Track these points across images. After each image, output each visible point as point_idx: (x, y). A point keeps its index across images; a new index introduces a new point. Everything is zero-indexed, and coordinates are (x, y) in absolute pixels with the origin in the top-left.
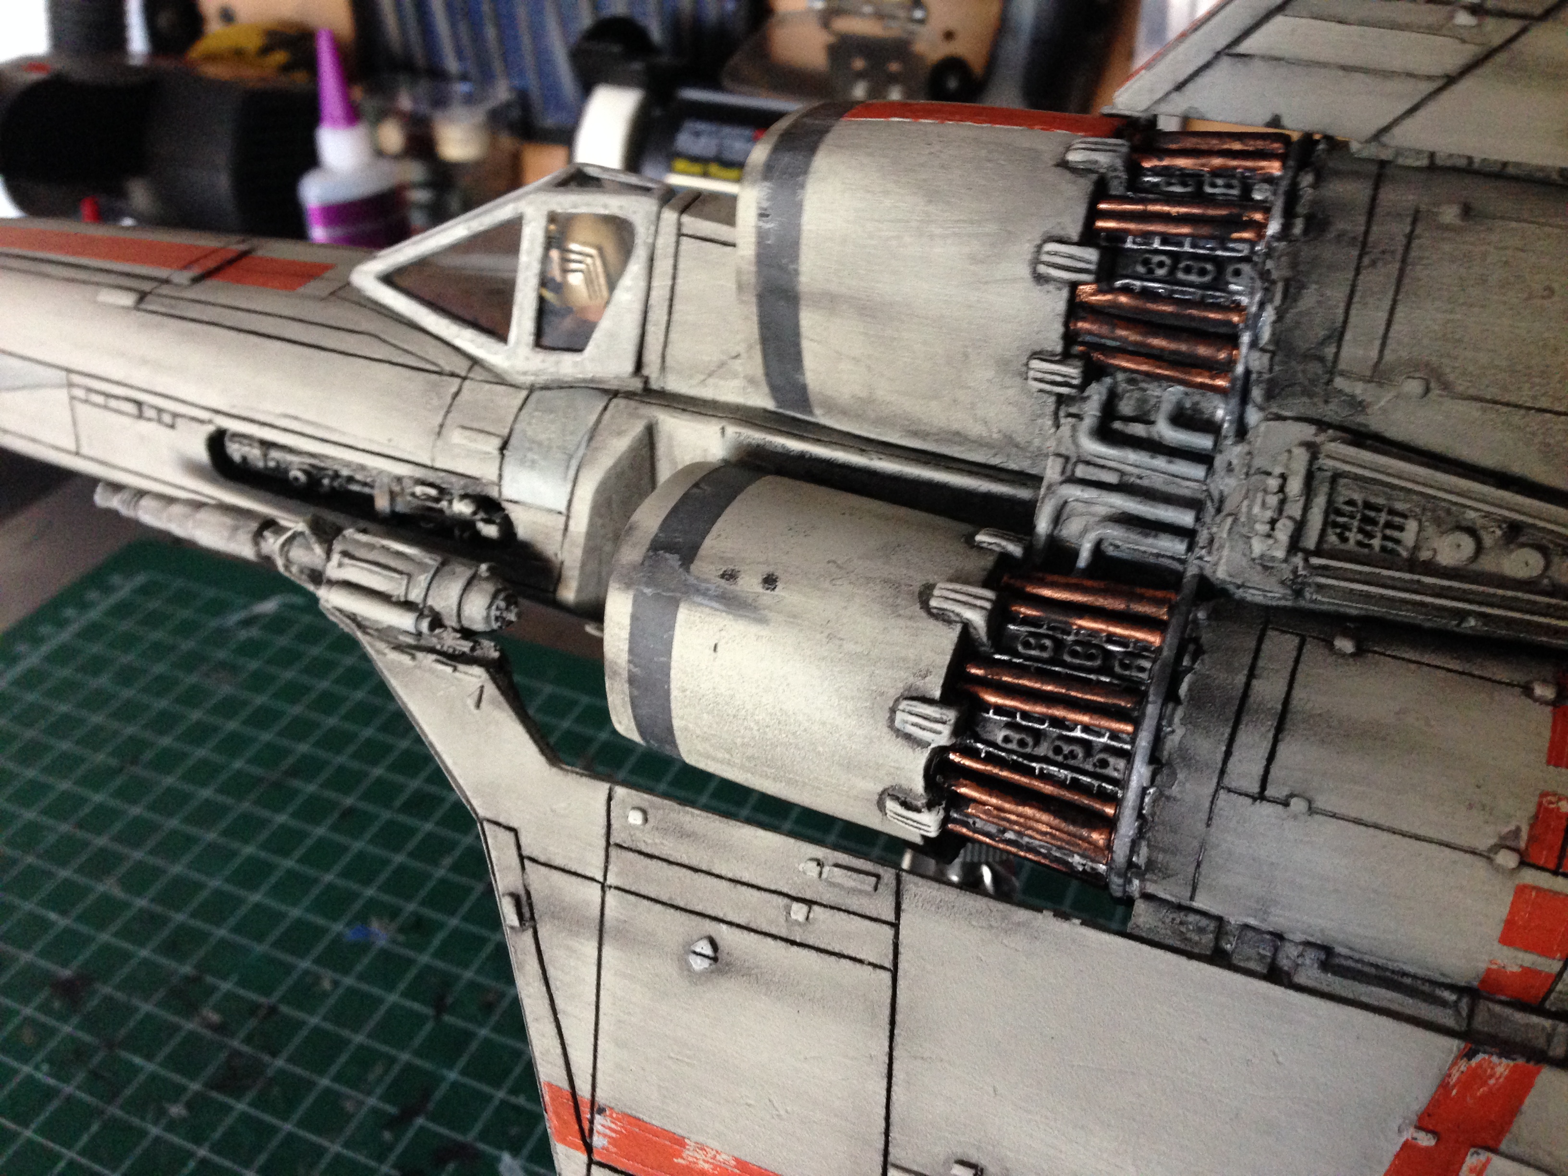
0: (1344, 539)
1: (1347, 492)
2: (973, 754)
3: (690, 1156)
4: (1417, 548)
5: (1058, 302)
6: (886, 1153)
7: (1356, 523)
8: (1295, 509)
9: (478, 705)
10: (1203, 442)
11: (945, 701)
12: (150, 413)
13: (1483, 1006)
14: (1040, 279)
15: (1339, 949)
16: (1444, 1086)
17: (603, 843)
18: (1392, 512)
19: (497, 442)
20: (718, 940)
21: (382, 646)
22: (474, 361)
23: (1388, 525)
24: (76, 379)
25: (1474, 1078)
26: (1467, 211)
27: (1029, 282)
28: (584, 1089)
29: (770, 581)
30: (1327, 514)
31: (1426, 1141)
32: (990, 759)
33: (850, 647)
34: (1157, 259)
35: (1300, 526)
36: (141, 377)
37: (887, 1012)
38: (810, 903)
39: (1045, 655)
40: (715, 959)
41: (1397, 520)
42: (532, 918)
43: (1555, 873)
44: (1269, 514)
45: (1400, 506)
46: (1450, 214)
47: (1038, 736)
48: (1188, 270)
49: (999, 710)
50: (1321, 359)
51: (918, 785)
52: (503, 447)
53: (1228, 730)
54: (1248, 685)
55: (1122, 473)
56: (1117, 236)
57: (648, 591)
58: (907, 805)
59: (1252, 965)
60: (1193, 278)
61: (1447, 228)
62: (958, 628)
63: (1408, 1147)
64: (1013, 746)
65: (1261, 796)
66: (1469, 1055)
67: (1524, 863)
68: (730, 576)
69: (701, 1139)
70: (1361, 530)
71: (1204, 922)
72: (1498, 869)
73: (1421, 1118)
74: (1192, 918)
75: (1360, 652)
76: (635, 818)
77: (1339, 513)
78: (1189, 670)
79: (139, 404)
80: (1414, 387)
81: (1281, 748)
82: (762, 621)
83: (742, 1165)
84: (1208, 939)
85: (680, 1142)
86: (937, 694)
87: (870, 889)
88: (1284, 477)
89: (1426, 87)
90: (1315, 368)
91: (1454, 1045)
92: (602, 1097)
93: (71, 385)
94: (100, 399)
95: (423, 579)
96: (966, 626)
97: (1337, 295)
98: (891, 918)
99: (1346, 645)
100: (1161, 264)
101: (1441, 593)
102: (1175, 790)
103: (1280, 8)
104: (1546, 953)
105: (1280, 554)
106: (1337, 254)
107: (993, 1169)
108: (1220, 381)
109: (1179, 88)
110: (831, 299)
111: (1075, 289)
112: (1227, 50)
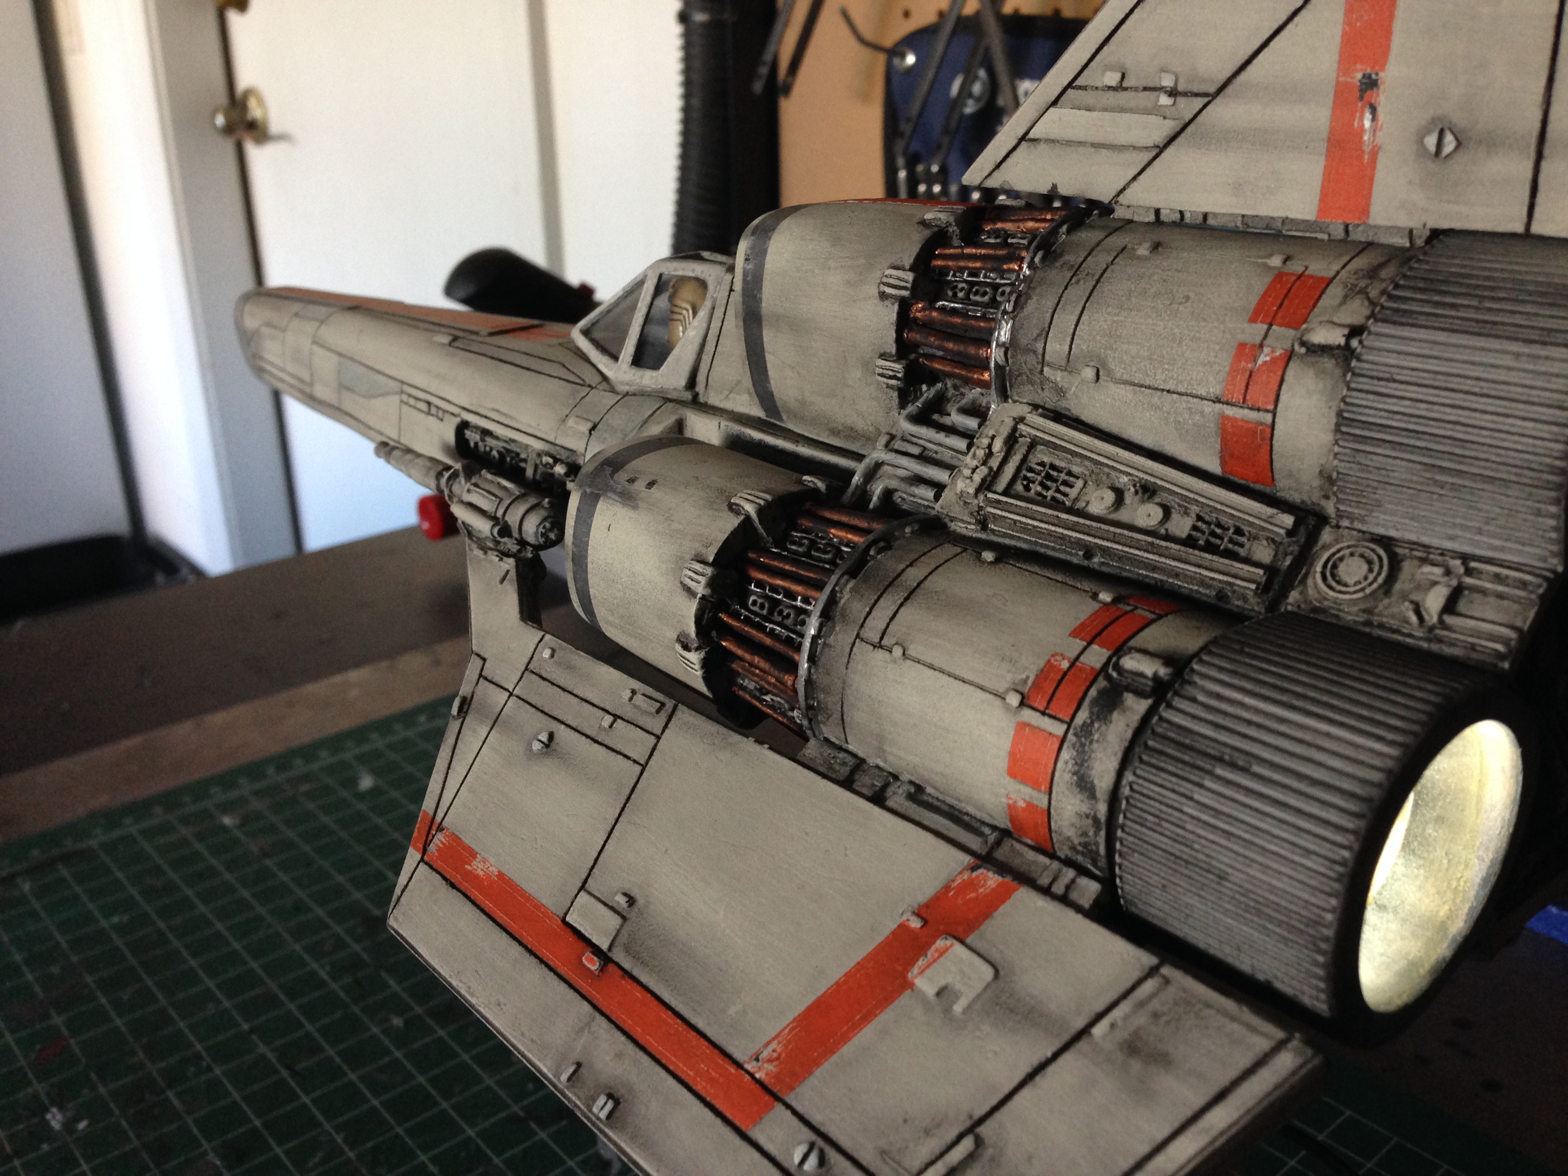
0: (1027, 488)
1: (1042, 455)
2: (736, 616)
3: (477, 867)
4: (1076, 500)
5: (891, 312)
6: (585, 882)
7: (1039, 478)
8: (995, 463)
9: (502, 581)
10: (972, 423)
11: (713, 564)
12: (433, 410)
13: (1008, 843)
14: (883, 296)
15: (929, 790)
16: (947, 888)
17: (523, 668)
18: (1070, 473)
19: (589, 425)
20: (556, 735)
21: (474, 546)
22: (605, 378)
23: (1065, 483)
24: (406, 389)
25: (971, 885)
26: (1156, 247)
27: (877, 301)
28: (440, 815)
29: (651, 484)
30: (1019, 469)
31: (915, 924)
32: (748, 621)
33: (675, 526)
34: (960, 286)
35: (995, 475)
36: (434, 386)
37: (628, 792)
38: (616, 717)
39: (800, 549)
40: (547, 746)
41: (1072, 479)
42: (466, 712)
43: (1043, 713)
44: (975, 463)
45: (1075, 469)
46: (1143, 251)
47: (775, 603)
48: (976, 293)
49: (760, 584)
50: (1035, 352)
51: (692, 631)
52: (593, 428)
53: (876, 597)
54: (903, 571)
55: (925, 448)
56: (944, 271)
57: (588, 490)
58: (686, 648)
59: (865, 791)
60: (978, 298)
61: (1139, 258)
62: (742, 518)
63: (903, 927)
64: (756, 609)
65: (879, 646)
66: (973, 869)
67: (1022, 704)
68: (632, 481)
69: (486, 856)
70: (1042, 484)
71: (849, 759)
72: (1007, 707)
73: (921, 907)
74: (842, 755)
75: (997, 561)
76: (547, 654)
77: (1031, 470)
78: (873, 557)
79: (429, 404)
80: (1089, 373)
81: (902, 609)
82: (635, 508)
83: (501, 875)
84: (845, 771)
85: (473, 854)
86: (711, 559)
87: (653, 710)
88: (993, 438)
89: (1145, 157)
90: (1032, 360)
91: (967, 859)
92: (448, 821)
93: (402, 392)
94: (412, 401)
95: (507, 502)
96: (748, 518)
97: (1050, 304)
98: (658, 732)
99: (988, 556)
100: (962, 289)
101: (1074, 527)
102: (831, 640)
103: (1055, 103)
104: (1036, 786)
105: (971, 491)
106: (1057, 275)
107: (641, 902)
108: (986, 376)
109: (998, 166)
110: (777, 318)
111: (904, 306)
112: (1023, 138)
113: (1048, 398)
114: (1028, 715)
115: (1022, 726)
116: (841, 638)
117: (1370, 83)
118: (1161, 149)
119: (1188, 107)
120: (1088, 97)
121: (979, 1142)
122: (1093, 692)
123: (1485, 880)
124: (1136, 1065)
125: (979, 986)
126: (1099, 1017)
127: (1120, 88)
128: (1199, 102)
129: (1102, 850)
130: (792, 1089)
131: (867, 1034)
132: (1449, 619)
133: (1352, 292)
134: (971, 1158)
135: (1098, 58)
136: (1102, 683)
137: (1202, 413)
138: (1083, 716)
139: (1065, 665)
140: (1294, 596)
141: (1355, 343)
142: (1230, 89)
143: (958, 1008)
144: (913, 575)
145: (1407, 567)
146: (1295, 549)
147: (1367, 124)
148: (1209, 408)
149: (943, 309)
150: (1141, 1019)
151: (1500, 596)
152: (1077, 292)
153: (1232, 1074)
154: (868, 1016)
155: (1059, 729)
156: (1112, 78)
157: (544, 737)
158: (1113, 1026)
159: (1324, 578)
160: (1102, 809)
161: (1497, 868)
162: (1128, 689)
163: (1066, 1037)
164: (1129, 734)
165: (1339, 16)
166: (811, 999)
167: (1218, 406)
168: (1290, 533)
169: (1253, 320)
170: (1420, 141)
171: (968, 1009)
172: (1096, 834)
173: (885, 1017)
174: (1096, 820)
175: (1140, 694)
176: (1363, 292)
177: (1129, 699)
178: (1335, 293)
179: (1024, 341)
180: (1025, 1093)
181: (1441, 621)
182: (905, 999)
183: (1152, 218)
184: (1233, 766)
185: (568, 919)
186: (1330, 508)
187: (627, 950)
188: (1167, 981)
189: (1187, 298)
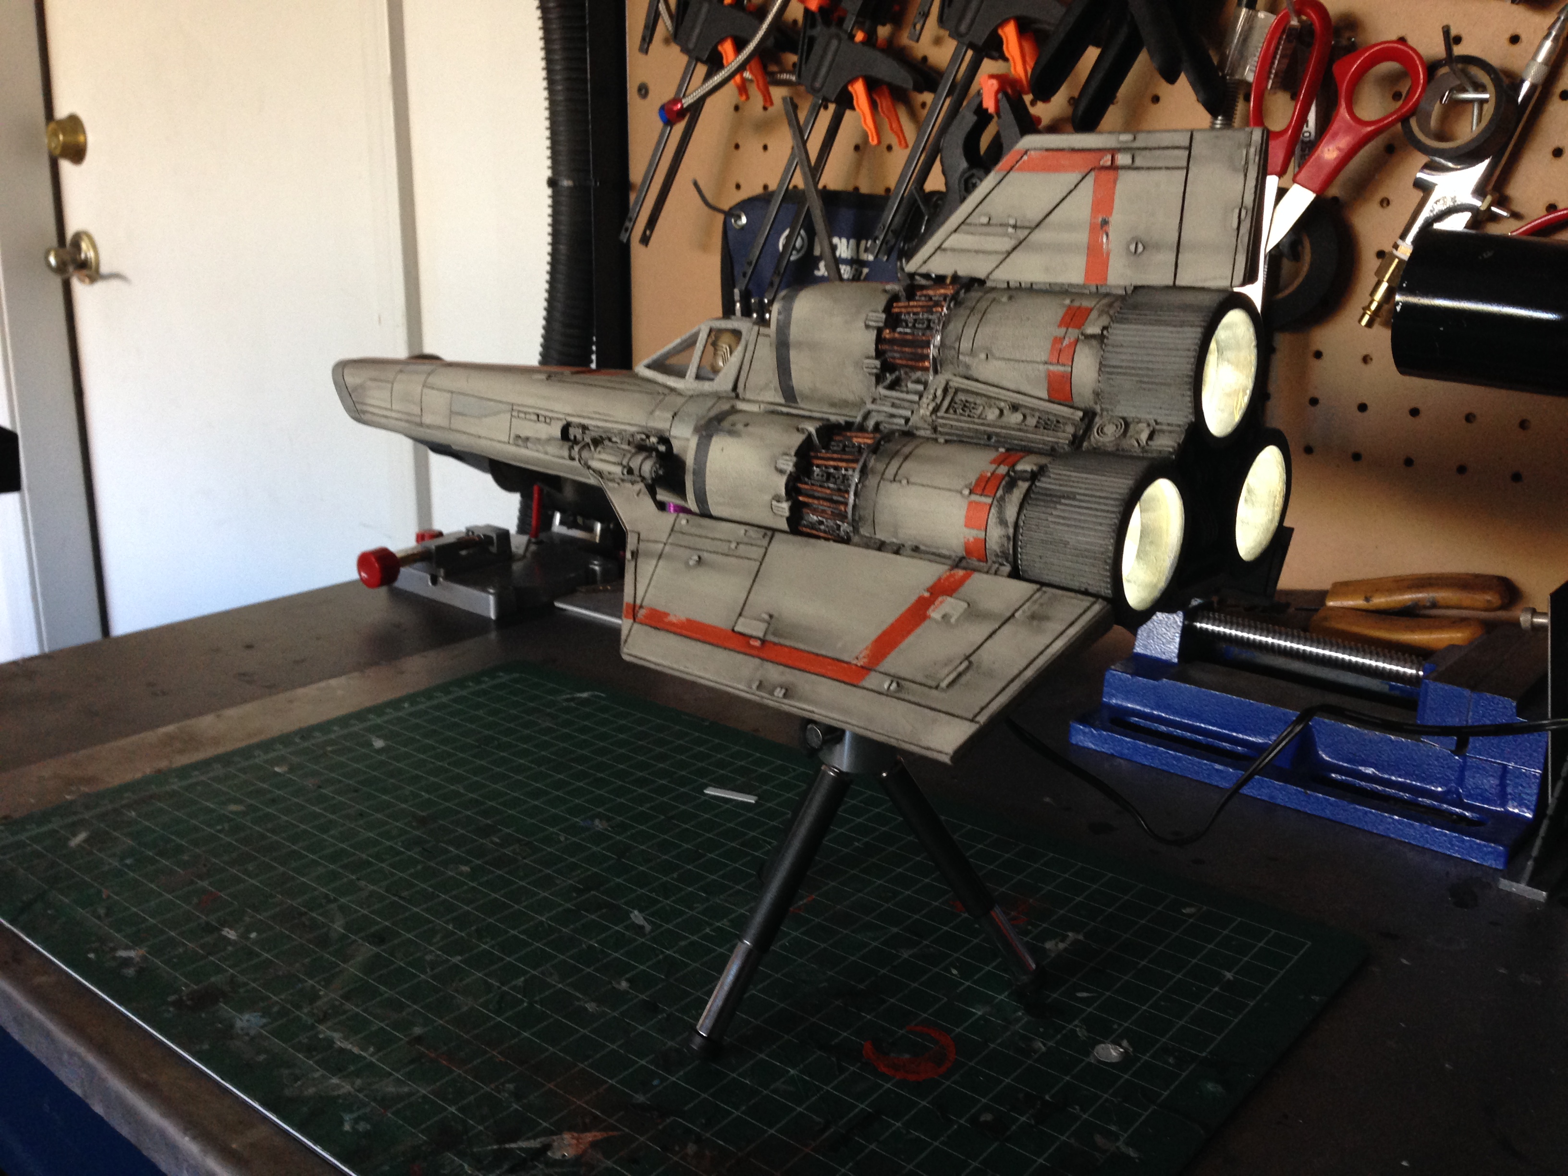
0: (955, 412)
1: (961, 397)
2: (807, 483)
3: (672, 619)
4: (980, 414)
5: (873, 335)
6: (741, 613)
7: (961, 407)
8: (938, 401)
9: (638, 495)
10: (920, 387)
11: (795, 456)
12: (542, 419)
14: (867, 327)
15: (922, 547)
16: (939, 579)
17: (669, 531)
18: (976, 404)
19: (672, 413)
20: (702, 557)
23: (974, 408)
24: (514, 408)
25: (951, 576)
26: (1010, 298)
27: (865, 329)
28: (638, 602)
30: (950, 403)
31: (927, 594)
33: (767, 442)
34: (909, 320)
35: (939, 406)
36: (542, 403)
37: (755, 573)
38: (738, 543)
39: (839, 449)
40: (699, 561)
41: (977, 406)
42: (637, 557)
43: (981, 495)
44: (928, 401)
45: (978, 401)
46: (1004, 299)
47: (830, 474)
48: (919, 324)
49: (819, 466)
50: (954, 348)
51: (782, 491)
52: (675, 414)
53: (888, 461)
54: (899, 450)
55: (895, 401)
56: (900, 314)
57: (704, 433)
58: (780, 501)
59: (889, 551)
60: (920, 326)
61: (1003, 303)
62: (807, 434)
63: (921, 596)
65: (894, 481)
66: (951, 570)
67: (970, 493)
69: (676, 614)
70: (962, 409)
72: (963, 496)
73: (929, 587)
74: (873, 540)
76: (684, 524)
77: (956, 403)
78: (881, 447)
79: (537, 415)
80: (983, 356)
81: (904, 464)
82: (740, 436)
83: (688, 620)
84: (876, 545)
85: (666, 615)
86: (793, 454)
87: (761, 536)
88: (934, 392)
89: (1001, 257)
90: (952, 352)
91: (947, 568)
92: (644, 604)
93: (512, 410)
94: (521, 415)
95: (629, 455)
96: (810, 435)
97: (960, 326)
98: (766, 545)
100: (910, 322)
101: (981, 425)
102: (867, 483)
103: (955, 231)
104: (979, 529)
105: (928, 413)
106: (963, 312)
107: (776, 614)
108: (927, 364)
109: (925, 262)
110: (800, 345)
111: (880, 331)
112: (939, 248)
113: (962, 370)
114: (974, 498)
115: (970, 503)
116: (872, 481)
117: (1105, 223)
118: (1009, 253)
119: (1022, 234)
120: (972, 229)
121: (970, 663)
122: (1004, 483)
123: (1172, 565)
124: (1035, 623)
125: (961, 610)
126: (1017, 610)
127: (989, 224)
128: (1026, 232)
129: (1011, 552)
130: (878, 664)
131: (911, 638)
132: (1149, 443)
133: (1101, 313)
134: (967, 669)
135: (977, 211)
136: (1007, 479)
137: (1039, 370)
138: (1000, 493)
139: (989, 474)
140: (1085, 444)
141: (1105, 332)
142: (1042, 226)
143: (953, 620)
144: (906, 450)
145: (1132, 426)
146: (1084, 426)
147: (1105, 240)
148: (1042, 367)
149: (900, 333)
150: (1036, 607)
151: (1170, 432)
152: (974, 320)
153: (1075, 616)
154: (909, 632)
155: (989, 500)
156: (985, 220)
157: (696, 558)
158: (1024, 612)
159: (1098, 433)
160: (1011, 531)
161: (1176, 560)
162: (1019, 479)
163: (1003, 620)
164: (1022, 496)
165: (1091, 193)
166: (880, 632)
167: (1046, 366)
168: (1082, 419)
169: (1060, 326)
170: (1128, 248)
171: (958, 620)
172: (1008, 543)
173: (919, 631)
174: (1008, 538)
175: (1024, 480)
176: (1108, 313)
177: (1020, 483)
178: (1094, 315)
179: (948, 342)
180: (989, 642)
181: (1147, 443)
182: (927, 623)
183: (1006, 285)
184: (1068, 498)
185: (736, 629)
186: (1098, 409)
187: (775, 634)
188: (1045, 592)
189: (1028, 319)
